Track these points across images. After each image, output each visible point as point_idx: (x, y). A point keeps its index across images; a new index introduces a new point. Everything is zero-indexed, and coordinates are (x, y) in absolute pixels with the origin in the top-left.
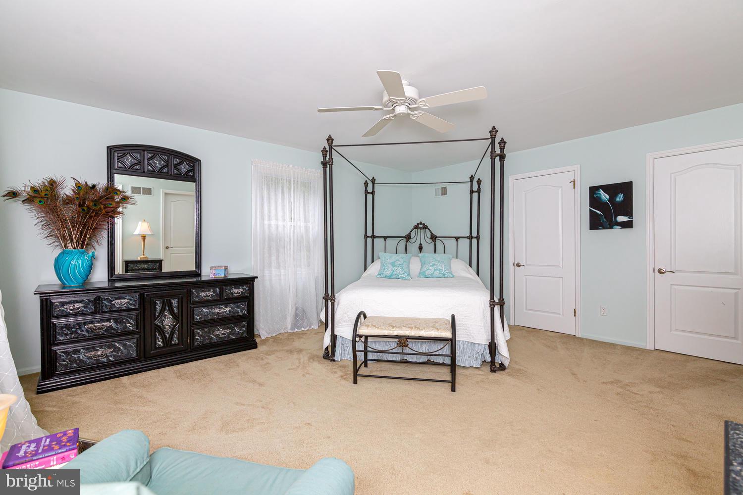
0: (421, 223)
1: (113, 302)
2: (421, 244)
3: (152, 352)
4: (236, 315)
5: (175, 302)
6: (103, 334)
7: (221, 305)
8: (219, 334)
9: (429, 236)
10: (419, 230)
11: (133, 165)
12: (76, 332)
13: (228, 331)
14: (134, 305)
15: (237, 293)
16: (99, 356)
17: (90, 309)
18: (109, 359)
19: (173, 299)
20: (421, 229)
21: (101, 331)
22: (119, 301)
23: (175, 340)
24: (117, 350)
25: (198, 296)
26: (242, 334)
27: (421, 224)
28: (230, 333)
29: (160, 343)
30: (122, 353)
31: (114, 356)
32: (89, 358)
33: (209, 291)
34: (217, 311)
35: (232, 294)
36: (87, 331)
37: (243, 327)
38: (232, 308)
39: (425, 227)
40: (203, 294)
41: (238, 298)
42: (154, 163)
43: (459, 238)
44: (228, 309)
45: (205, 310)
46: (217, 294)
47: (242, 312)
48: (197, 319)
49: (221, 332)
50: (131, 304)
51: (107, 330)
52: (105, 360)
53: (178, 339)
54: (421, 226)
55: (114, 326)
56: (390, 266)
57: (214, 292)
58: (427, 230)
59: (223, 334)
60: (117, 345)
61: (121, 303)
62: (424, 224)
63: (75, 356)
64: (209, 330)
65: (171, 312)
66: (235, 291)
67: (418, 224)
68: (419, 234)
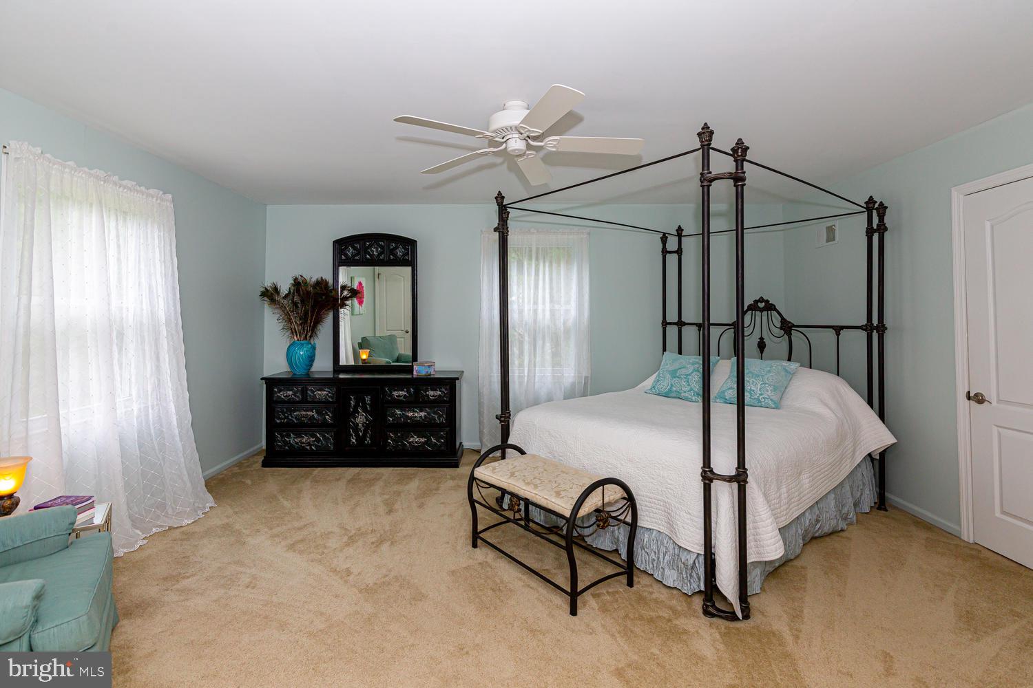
0: (761, 300)
1: (315, 393)
2: (762, 339)
3: (347, 449)
4: (433, 422)
5: (368, 399)
6: (307, 423)
7: (416, 408)
8: (412, 442)
9: (779, 325)
10: (758, 313)
11: (354, 256)
12: (287, 417)
13: (423, 440)
14: (332, 399)
15: (433, 396)
16: (304, 443)
17: (298, 397)
18: (311, 448)
19: (367, 396)
20: (761, 310)
21: (305, 420)
22: (319, 392)
23: (368, 441)
24: (318, 440)
25: (391, 395)
26: (440, 446)
27: (761, 302)
28: (426, 443)
29: (354, 441)
30: (322, 444)
31: (316, 446)
32: (297, 443)
33: (402, 390)
34: (410, 414)
35: (428, 396)
36: (296, 418)
37: (442, 437)
38: (428, 413)
39: (770, 307)
40: (395, 393)
41: (434, 402)
42: (372, 251)
43: (842, 328)
44: (423, 414)
45: (398, 412)
46: (410, 395)
47: (440, 420)
48: (389, 420)
49: (415, 440)
50: (330, 397)
51: (310, 419)
52: (308, 448)
53: (371, 439)
54: (761, 305)
55: (315, 416)
56: (668, 376)
57: (408, 391)
58: (774, 313)
59: (416, 442)
60: (318, 435)
61: (322, 394)
62: (767, 302)
63: (287, 440)
64: (402, 435)
65: (365, 410)
66: (431, 393)
67: (756, 302)
68: (758, 319)
